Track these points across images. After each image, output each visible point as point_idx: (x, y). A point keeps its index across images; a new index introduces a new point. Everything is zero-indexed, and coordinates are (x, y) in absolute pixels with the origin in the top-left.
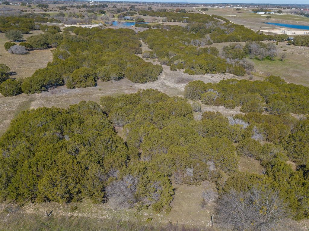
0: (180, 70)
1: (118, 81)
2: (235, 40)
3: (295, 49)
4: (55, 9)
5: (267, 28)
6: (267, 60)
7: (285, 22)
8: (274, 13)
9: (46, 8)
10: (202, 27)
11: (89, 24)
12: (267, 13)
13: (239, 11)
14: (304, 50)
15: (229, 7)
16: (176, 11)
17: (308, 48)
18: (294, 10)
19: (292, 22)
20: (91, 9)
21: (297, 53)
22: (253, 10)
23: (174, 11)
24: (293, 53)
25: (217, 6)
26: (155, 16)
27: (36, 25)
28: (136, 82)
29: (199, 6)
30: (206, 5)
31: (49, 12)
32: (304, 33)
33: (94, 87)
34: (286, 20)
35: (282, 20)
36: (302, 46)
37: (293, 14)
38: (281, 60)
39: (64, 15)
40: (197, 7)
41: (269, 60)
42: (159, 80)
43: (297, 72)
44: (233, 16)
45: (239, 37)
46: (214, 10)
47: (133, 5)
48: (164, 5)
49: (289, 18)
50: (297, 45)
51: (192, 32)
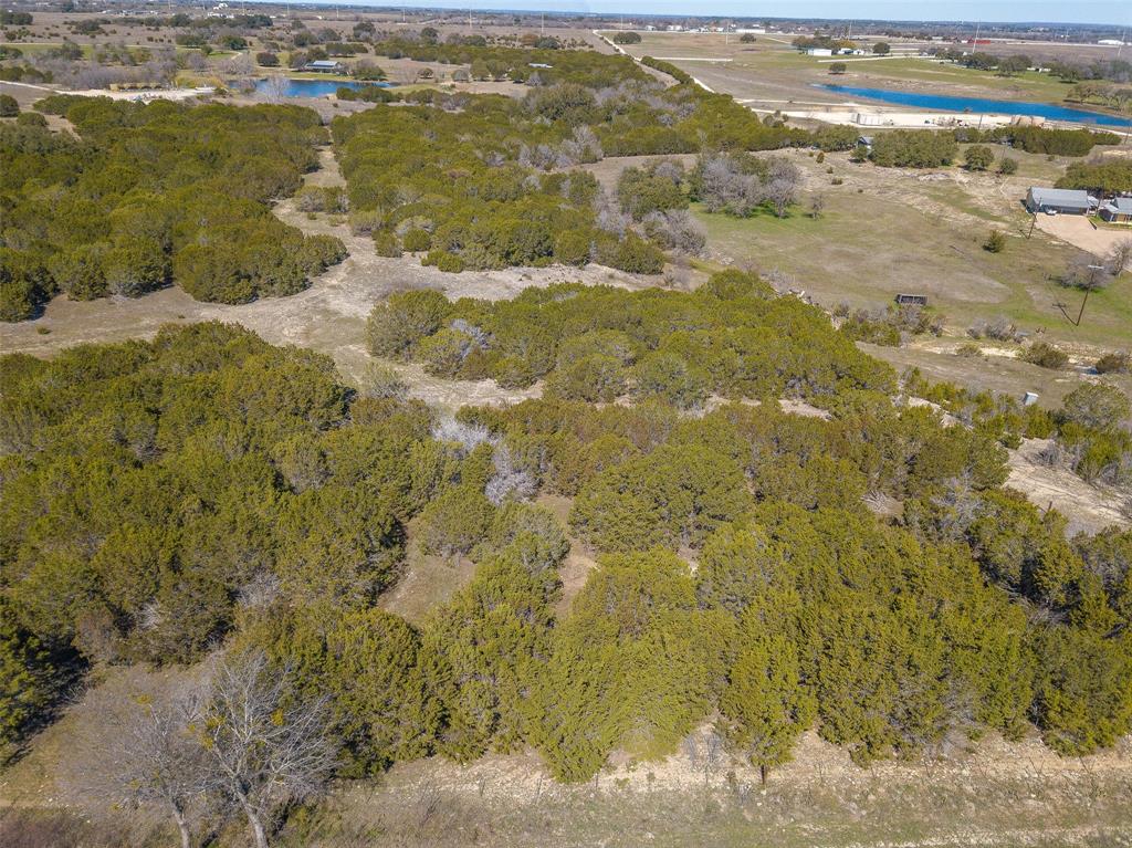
0: (413, 256)
1: (138, 296)
3: (872, 176)
4: (54, 31)
6: (765, 216)
7: (890, 83)
8: (862, 53)
9: (20, 27)
10: (577, 99)
11: (158, 87)
12: (840, 52)
13: (751, 45)
14: (904, 179)
15: (720, 29)
16: (525, 41)
18: (938, 42)
19: (911, 85)
20: (195, 33)
21: (875, 191)
22: (797, 43)
23: (518, 44)
24: (861, 191)
25: (678, 28)
26: (434, 60)
28: (210, 301)
30: (640, 21)
31: (24, 41)
32: (926, 122)
33: (26, 322)
34: (895, 78)
35: (880, 77)
36: (897, 165)
37: (925, 56)
38: (810, 216)
39: (78, 54)
40: (608, 27)
41: (772, 217)
42: (311, 293)
43: (848, 256)
47: (370, 21)
48: (489, 21)
49: (910, 70)
50: (880, 165)
51: (540, 118)
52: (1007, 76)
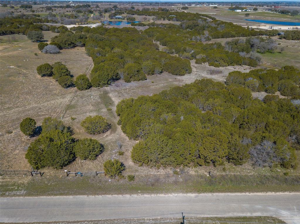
0: (204, 64)
2: (230, 36)
3: (287, 42)
4: (41, 10)
5: (253, 25)
6: (268, 53)
8: (250, 11)
9: (30, 9)
11: (87, 24)
12: (243, 11)
13: (216, 9)
15: (205, 5)
16: (159, 10)
17: (299, 41)
18: (266, 7)
19: (270, 19)
21: (291, 46)
22: (230, 8)
23: (157, 10)
24: (287, 46)
25: (194, 5)
26: (143, 15)
27: (43, 26)
29: (176, 5)
31: (36, 13)
33: (146, 80)
34: (264, 17)
35: (259, 17)
36: (292, 39)
37: (267, 11)
38: (280, 53)
39: (55, 16)
41: (270, 53)
42: (194, 73)
43: (299, 62)
44: (213, 14)
45: (234, 33)
46: (193, 9)
47: (115, 5)
48: (144, 4)
49: (265, 15)
50: (288, 39)
51: (188, 30)
52: (293, 16)
